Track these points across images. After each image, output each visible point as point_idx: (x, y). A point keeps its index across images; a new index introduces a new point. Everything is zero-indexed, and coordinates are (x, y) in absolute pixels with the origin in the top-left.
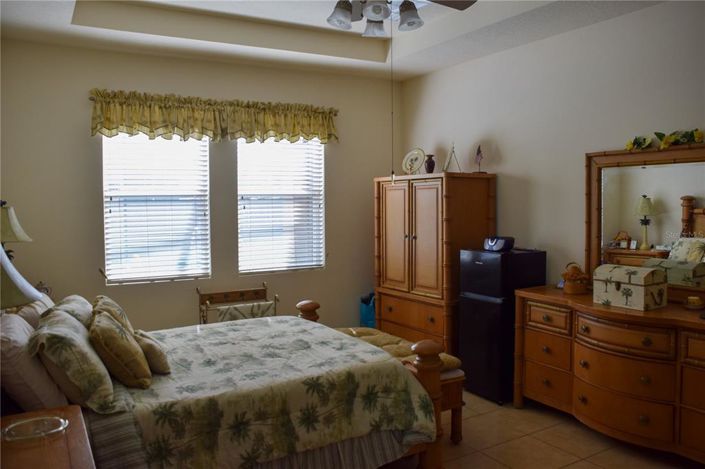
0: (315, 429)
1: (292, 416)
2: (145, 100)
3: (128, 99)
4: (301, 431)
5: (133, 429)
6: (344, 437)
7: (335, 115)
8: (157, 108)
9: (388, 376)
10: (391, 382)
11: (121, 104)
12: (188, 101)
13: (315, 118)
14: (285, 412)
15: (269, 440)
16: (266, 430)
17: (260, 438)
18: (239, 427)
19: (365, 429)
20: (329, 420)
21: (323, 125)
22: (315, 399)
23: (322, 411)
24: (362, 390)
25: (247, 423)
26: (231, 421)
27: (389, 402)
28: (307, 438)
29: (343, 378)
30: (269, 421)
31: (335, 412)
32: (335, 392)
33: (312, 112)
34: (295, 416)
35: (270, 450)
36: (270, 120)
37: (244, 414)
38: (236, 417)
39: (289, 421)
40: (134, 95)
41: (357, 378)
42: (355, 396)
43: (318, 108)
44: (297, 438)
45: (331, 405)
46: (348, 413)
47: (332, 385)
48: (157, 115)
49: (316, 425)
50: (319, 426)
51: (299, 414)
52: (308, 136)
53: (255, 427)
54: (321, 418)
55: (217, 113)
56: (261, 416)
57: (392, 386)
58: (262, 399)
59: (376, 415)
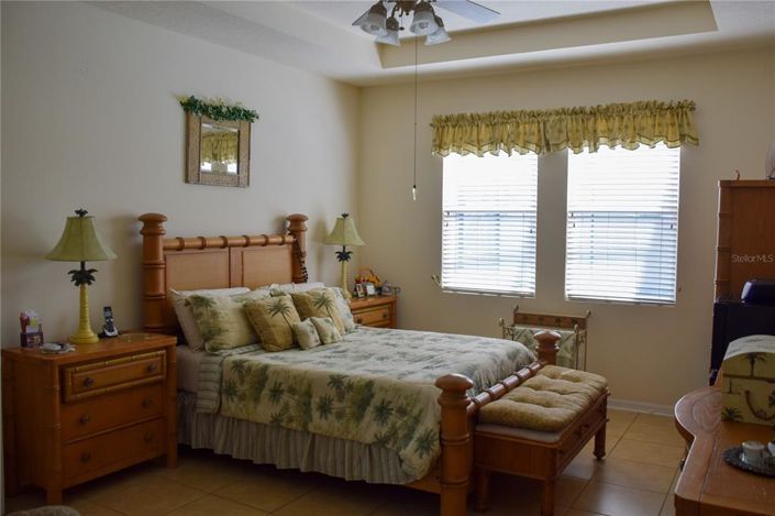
0: (326, 418)
1: (312, 400)
2: (474, 120)
3: (457, 121)
4: (316, 414)
5: (216, 367)
6: (350, 437)
7: (693, 109)
8: (483, 126)
9: (406, 398)
10: (408, 404)
11: (454, 127)
12: (512, 116)
13: (661, 115)
14: (309, 394)
15: (292, 412)
16: (292, 403)
17: (286, 407)
18: (276, 393)
19: (369, 438)
20: (340, 415)
21: (673, 125)
22: (332, 392)
23: (336, 405)
24: (376, 401)
25: (282, 392)
26: (272, 386)
27: (399, 423)
28: (318, 423)
29: (363, 383)
30: (296, 397)
31: (348, 411)
32: (351, 394)
33: (656, 109)
34: (315, 401)
35: (291, 420)
36: (601, 125)
37: (280, 384)
38: (276, 383)
39: (309, 403)
40: (462, 117)
41: (375, 389)
42: (368, 404)
43: (662, 104)
44: (311, 420)
45: (345, 404)
46: (359, 416)
47: (350, 387)
48: (485, 132)
49: (329, 415)
50: (331, 417)
51: (317, 400)
52: (651, 140)
53: (285, 397)
54: (333, 411)
55: (541, 125)
56: (292, 391)
57: (409, 409)
58: (295, 378)
59: (385, 430)
